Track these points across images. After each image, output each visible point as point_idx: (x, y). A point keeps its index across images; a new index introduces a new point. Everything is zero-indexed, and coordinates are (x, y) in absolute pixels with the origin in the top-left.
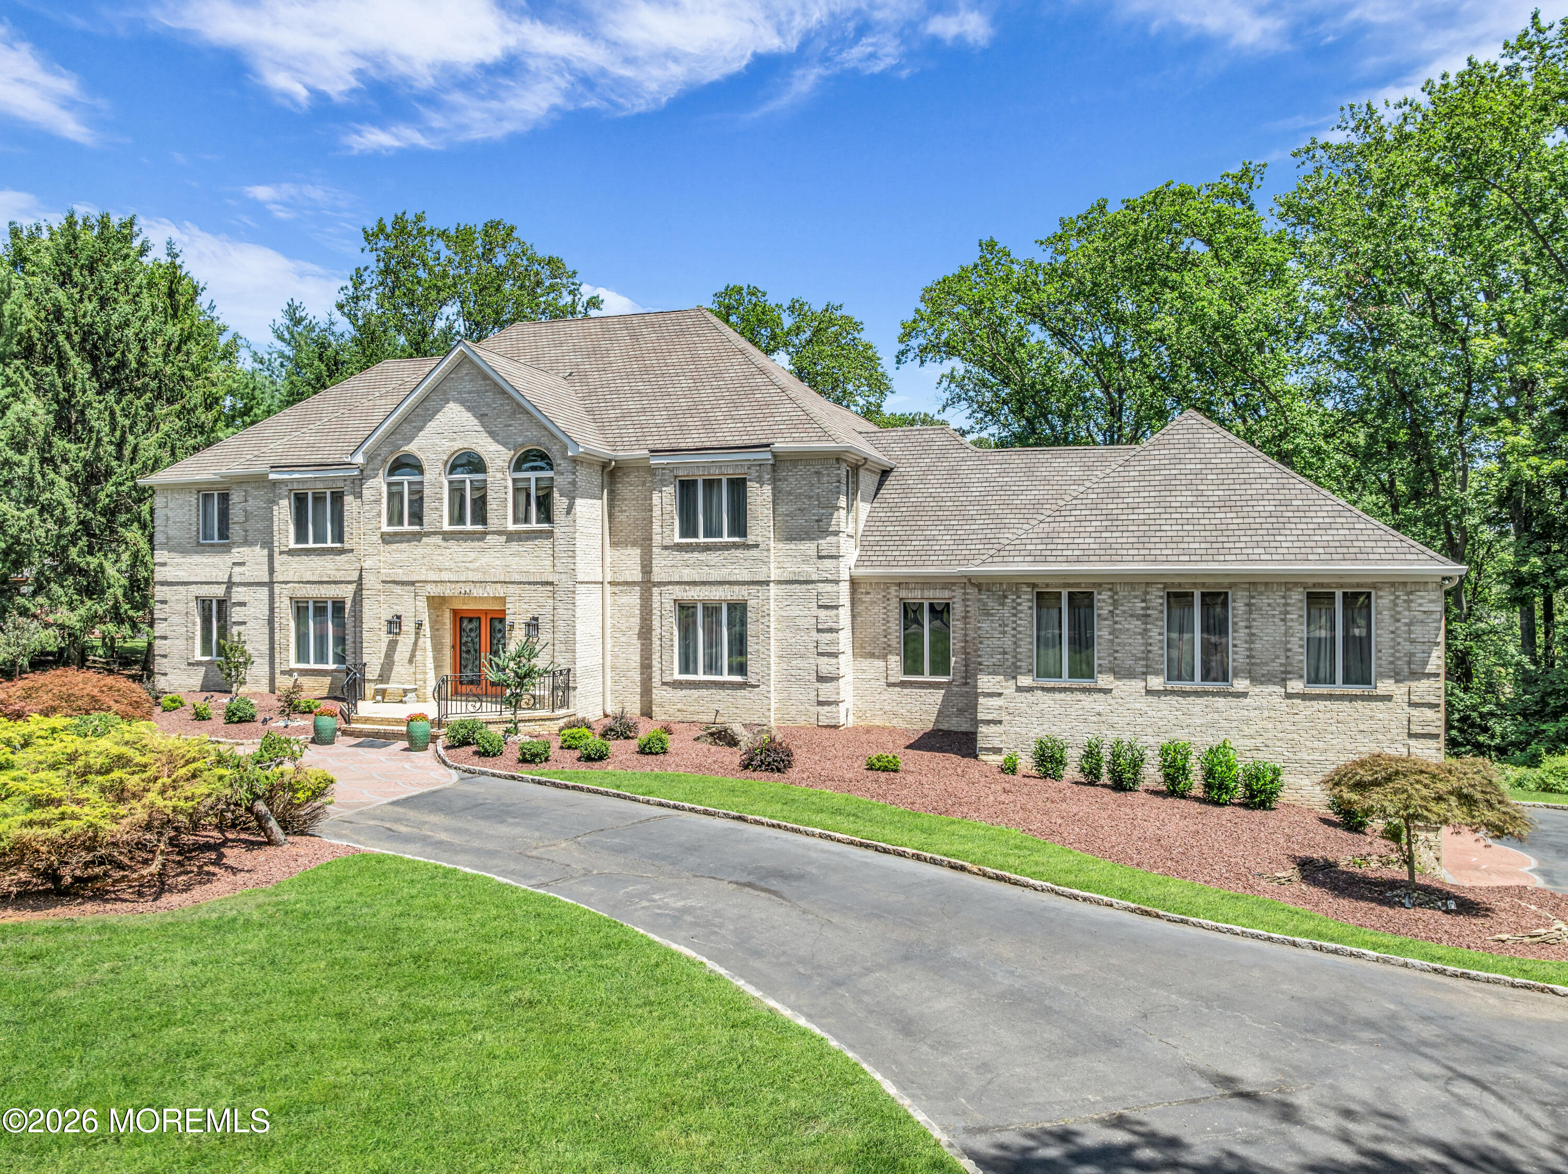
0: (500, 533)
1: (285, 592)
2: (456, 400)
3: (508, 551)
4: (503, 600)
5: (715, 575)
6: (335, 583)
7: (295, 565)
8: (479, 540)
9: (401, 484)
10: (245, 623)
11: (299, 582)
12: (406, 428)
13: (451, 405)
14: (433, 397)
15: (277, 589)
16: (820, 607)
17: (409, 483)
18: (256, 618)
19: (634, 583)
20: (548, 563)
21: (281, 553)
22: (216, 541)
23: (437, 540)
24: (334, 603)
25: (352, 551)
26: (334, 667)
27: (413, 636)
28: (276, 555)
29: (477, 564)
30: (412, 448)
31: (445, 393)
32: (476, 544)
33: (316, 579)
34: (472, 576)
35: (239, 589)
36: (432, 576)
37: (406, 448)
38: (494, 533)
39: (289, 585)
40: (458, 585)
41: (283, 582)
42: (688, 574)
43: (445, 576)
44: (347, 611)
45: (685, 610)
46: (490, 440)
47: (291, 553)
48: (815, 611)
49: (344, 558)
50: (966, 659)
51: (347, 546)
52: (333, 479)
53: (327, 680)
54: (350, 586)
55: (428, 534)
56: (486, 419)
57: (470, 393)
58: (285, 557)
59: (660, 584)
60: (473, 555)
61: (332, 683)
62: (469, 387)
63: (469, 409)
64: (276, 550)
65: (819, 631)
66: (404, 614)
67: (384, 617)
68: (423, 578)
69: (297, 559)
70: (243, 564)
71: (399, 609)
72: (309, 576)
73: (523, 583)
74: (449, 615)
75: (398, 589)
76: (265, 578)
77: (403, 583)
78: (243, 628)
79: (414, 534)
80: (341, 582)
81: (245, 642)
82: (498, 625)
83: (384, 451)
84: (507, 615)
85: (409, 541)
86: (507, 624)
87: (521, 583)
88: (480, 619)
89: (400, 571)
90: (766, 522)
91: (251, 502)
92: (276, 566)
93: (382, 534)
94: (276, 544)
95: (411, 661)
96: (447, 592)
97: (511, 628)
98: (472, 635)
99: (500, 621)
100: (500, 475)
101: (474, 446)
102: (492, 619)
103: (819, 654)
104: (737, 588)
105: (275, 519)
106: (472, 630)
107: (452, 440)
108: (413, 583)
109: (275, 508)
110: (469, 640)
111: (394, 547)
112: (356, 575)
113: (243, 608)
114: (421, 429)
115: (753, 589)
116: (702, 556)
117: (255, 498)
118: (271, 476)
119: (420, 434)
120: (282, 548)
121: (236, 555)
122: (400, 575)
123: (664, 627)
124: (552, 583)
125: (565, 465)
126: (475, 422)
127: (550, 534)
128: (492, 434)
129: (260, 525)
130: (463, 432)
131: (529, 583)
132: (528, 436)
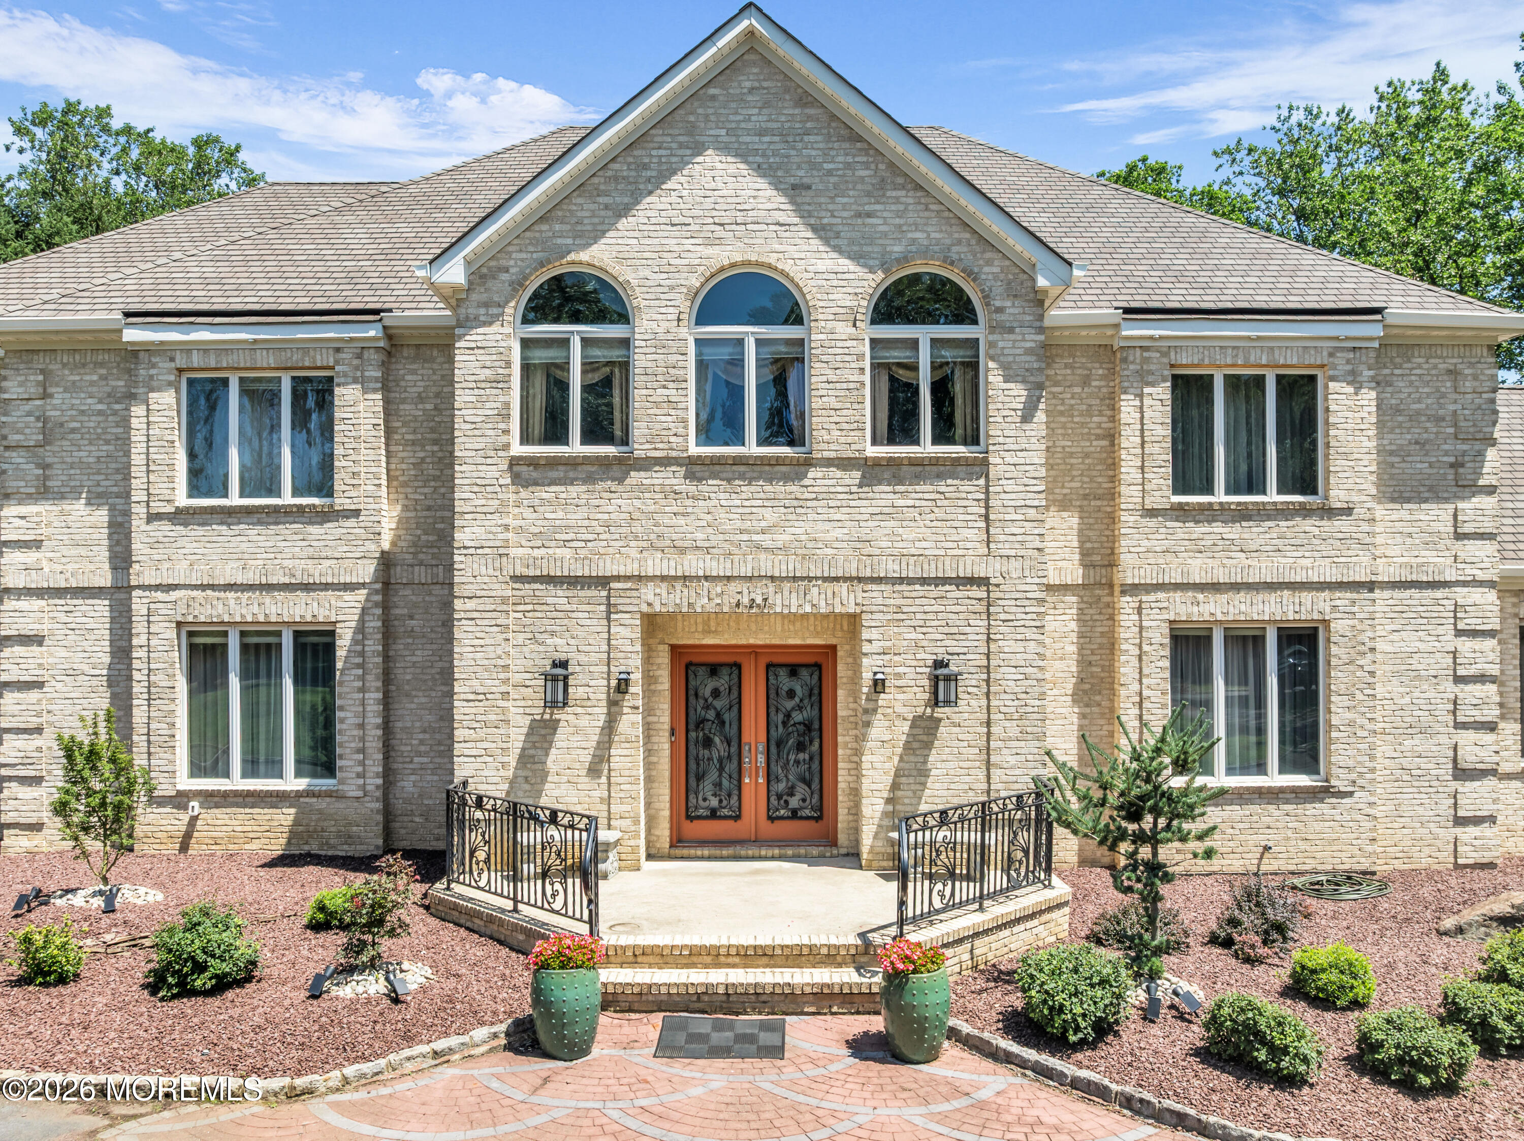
0: (844, 464)
1: (162, 609)
2: (724, 148)
3: (866, 508)
4: (854, 621)
5: (1261, 569)
6: (307, 587)
7: (190, 547)
8: (786, 479)
9: (564, 342)
10: (39, 685)
11: (203, 587)
12: (583, 207)
13: (710, 157)
14: (658, 135)
15: (139, 604)
16: (1459, 633)
17: (586, 342)
18: (72, 673)
19: (1064, 588)
20: (974, 534)
21: (152, 518)
23: (674, 478)
24: (297, 634)
25: (356, 513)
26: (301, 784)
27: (601, 711)
28: (138, 523)
29: (782, 538)
31: (691, 130)
32: (779, 488)
33: (250, 577)
34: (768, 565)
35: (24, 604)
36: (655, 565)
37: (584, 256)
38: (829, 463)
39: (174, 594)
40: (734, 587)
41: (158, 587)
42: (1199, 567)
43: (693, 564)
44: (341, 653)
45: (1189, 643)
46: (816, 244)
47: (182, 516)
48: (1450, 642)
49: (331, 529)
51: (340, 502)
52: (305, 347)
53: (286, 816)
54: (348, 596)
55: (646, 464)
56: (806, 197)
57: (761, 133)
58: (165, 527)
59: (1134, 589)
60: (770, 516)
61: (296, 822)
62: (759, 119)
63: (759, 170)
64: (139, 511)
65: (1458, 680)
66: (574, 657)
67: (517, 663)
68: (632, 569)
69: (200, 531)
70: (36, 544)
71: (560, 646)
72: (231, 573)
73: (910, 581)
74: (663, 658)
75: (558, 597)
76: (104, 578)
77: (573, 581)
78: (33, 696)
79: (604, 463)
80: (326, 587)
81: (39, 730)
82: (785, 682)
83: (517, 261)
84: (856, 656)
85: (590, 479)
86: (867, 676)
87: (901, 580)
88: (738, 666)
89: (567, 553)
90: (1369, 464)
91: (59, 397)
92: (138, 546)
93: (514, 462)
94: (138, 496)
95: (594, 771)
96: (702, 603)
97: (878, 686)
98: (718, 704)
99: (794, 670)
100: (844, 329)
101: (772, 259)
102: (769, 666)
103: (1458, 725)
104: (1307, 597)
105: (138, 437)
106: (716, 693)
107: (710, 242)
108: (603, 582)
109: (138, 411)
110: (711, 715)
111: (547, 493)
112: (366, 571)
113: (35, 650)
114: (624, 211)
115: (1343, 598)
116: (1233, 532)
117: (74, 388)
118: (132, 335)
119: (623, 223)
120: (158, 507)
121: (13, 521)
122: (567, 560)
123: (1147, 679)
124: (983, 581)
125: (1014, 309)
126: (776, 202)
127: (978, 469)
128: (820, 233)
129: (87, 454)
130: (741, 223)
131: (923, 581)
132: (917, 242)
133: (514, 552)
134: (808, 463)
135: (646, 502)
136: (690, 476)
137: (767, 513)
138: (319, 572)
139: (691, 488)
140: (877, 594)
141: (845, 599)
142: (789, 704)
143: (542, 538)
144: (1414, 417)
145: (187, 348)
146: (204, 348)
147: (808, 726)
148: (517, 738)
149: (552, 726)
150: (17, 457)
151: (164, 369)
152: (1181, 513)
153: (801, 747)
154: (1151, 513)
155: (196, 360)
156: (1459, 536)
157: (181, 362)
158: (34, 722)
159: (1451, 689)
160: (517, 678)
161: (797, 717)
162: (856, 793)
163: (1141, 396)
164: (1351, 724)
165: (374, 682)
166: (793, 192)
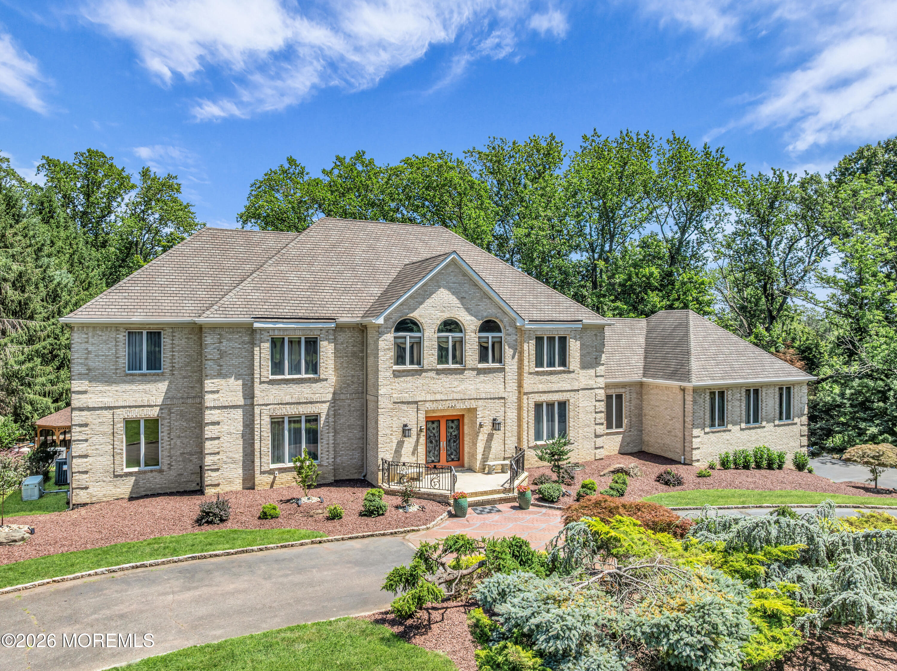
0: (473, 369)
1: (265, 411)
2: (445, 288)
3: (478, 380)
4: (475, 409)
5: (555, 387)
6: (311, 403)
7: (274, 392)
8: (460, 374)
9: (405, 338)
10: (219, 438)
11: (279, 404)
12: (412, 302)
13: (442, 290)
15: (257, 409)
16: (596, 401)
17: (410, 337)
18: (229, 434)
20: (502, 386)
21: (261, 383)
22: (144, 371)
23: (433, 374)
24: (306, 417)
25: (325, 380)
27: (415, 437)
28: (257, 385)
29: (459, 389)
30: (415, 314)
31: (439, 282)
32: (458, 376)
34: (456, 396)
35: (214, 412)
36: (429, 397)
37: (410, 315)
38: (469, 369)
39: (269, 407)
40: (448, 402)
41: (264, 405)
42: (541, 387)
43: (438, 397)
44: (321, 421)
46: (466, 313)
48: (594, 402)
49: (319, 385)
50: (631, 420)
51: (321, 376)
52: (310, 329)
54: (324, 405)
55: (425, 371)
56: (464, 300)
57: (454, 284)
58: (266, 385)
59: (527, 394)
62: (454, 280)
63: (454, 293)
64: (257, 380)
65: (596, 412)
66: (408, 422)
67: (394, 426)
68: (423, 399)
69: (277, 386)
70: (217, 391)
71: (405, 421)
72: (288, 399)
73: (487, 399)
75: (404, 407)
77: (409, 403)
78: (216, 442)
79: (416, 371)
80: (317, 402)
81: (218, 453)
82: (451, 424)
83: (395, 317)
85: (413, 375)
86: (478, 423)
87: (486, 399)
88: (439, 421)
89: (407, 395)
90: (578, 358)
91: (225, 343)
92: (257, 392)
93: (393, 371)
94: (257, 376)
95: (413, 453)
96: (440, 407)
97: (481, 426)
98: (434, 431)
99: (453, 421)
100: (472, 335)
101: (457, 316)
102: (447, 420)
103: (596, 424)
104: (564, 394)
105: (256, 357)
106: (434, 429)
107: (443, 312)
108: (416, 403)
109: (257, 349)
110: (432, 435)
111: (402, 379)
112: (329, 397)
113: (216, 427)
114: (421, 303)
115: (572, 394)
116: (548, 378)
117: (231, 340)
118: (256, 325)
119: (421, 307)
120: (263, 379)
121: (209, 384)
122: (407, 397)
123: (529, 416)
124: (504, 398)
125: (511, 330)
126: (458, 302)
127: (503, 370)
128: (468, 310)
129: (235, 362)
130: (450, 307)
131: (491, 399)
132: (490, 313)
133: (394, 395)
134: (465, 369)
135: (426, 381)
136: (437, 374)
137: (455, 383)
138: (316, 398)
139: (438, 377)
140: (480, 403)
141: (473, 404)
142: (452, 430)
143: (401, 392)
145: (273, 329)
146: (278, 329)
147: (456, 436)
148: (394, 445)
149: (403, 442)
150: (210, 363)
151: (265, 336)
152: (537, 373)
153: (454, 442)
154: (531, 373)
155: (276, 333)
156: (596, 376)
157: (271, 333)
158: (217, 451)
159: (594, 414)
160: (394, 429)
161: (454, 434)
163: (528, 343)
164: (574, 425)
165: (332, 430)
166: (462, 299)
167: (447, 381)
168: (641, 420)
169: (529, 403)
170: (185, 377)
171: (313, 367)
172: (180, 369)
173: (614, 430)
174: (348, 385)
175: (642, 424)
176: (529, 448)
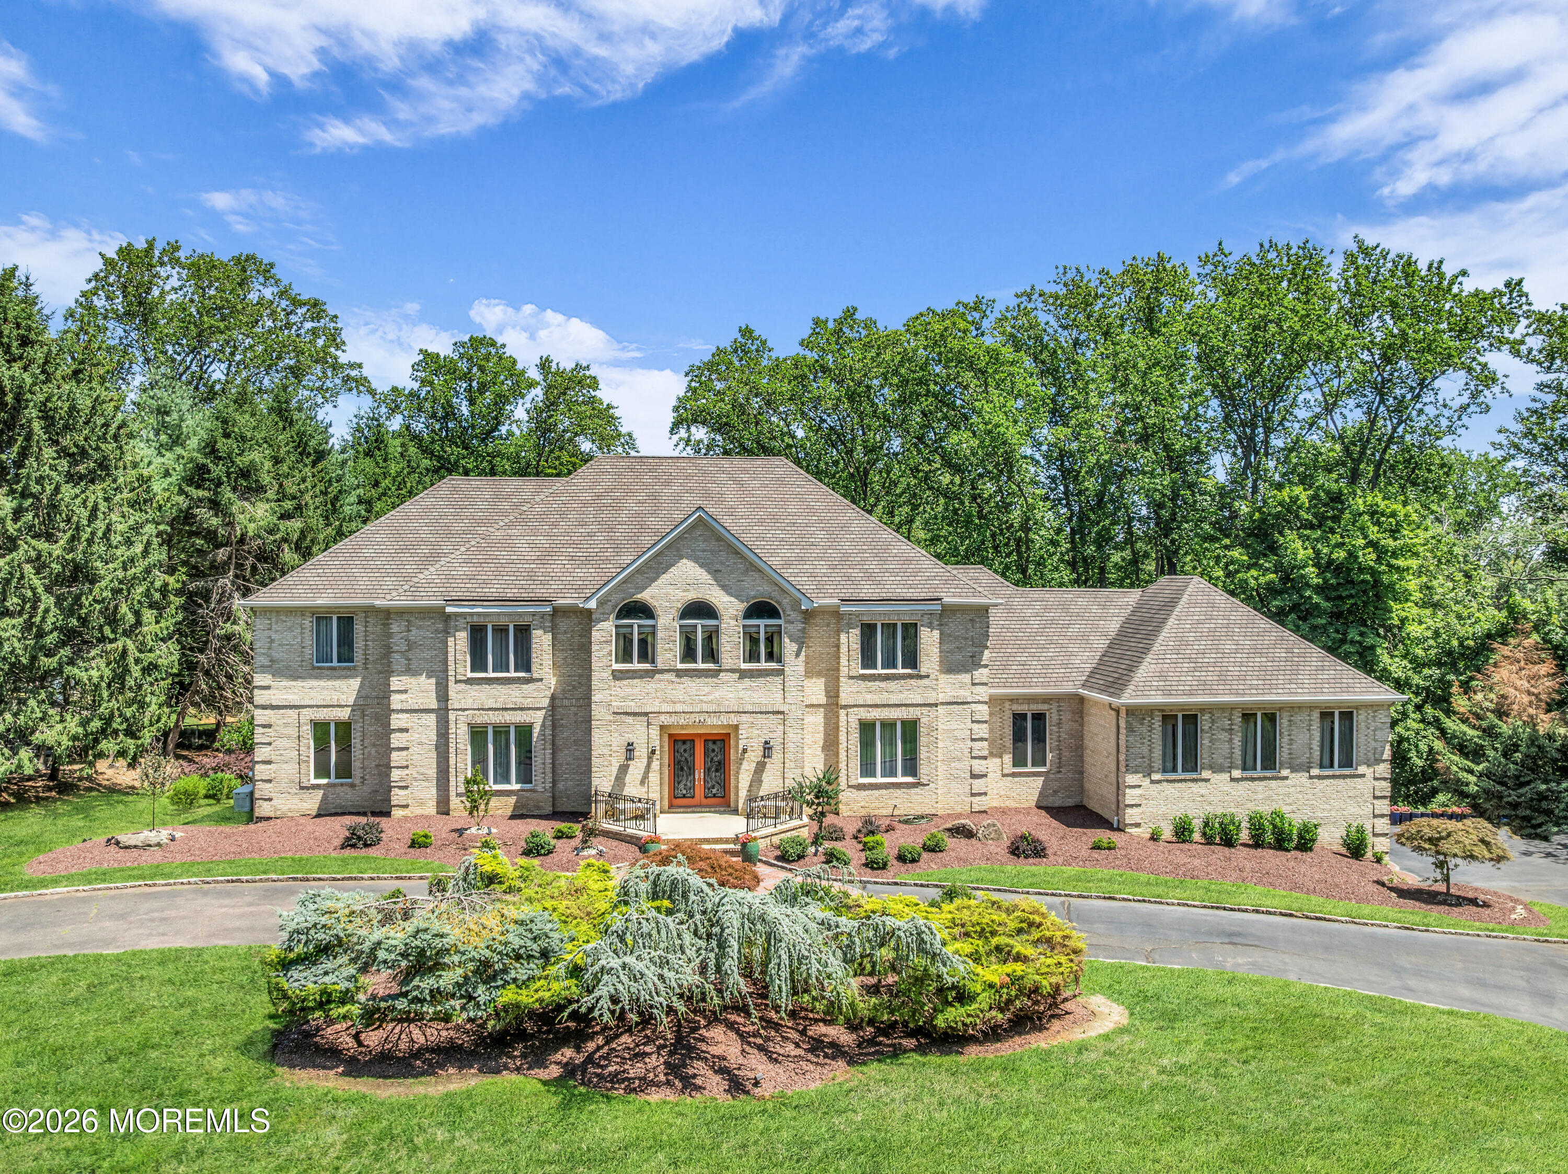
0: (733, 671)
1: (462, 718)
2: (690, 557)
3: (741, 686)
4: (736, 727)
5: (894, 699)
6: (521, 710)
7: (473, 693)
8: (712, 676)
9: (631, 626)
10: (407, 749)
11: (479, 709)
12: (639, 578)
13: (685, 560)
14: (667, 552)
15: (452, 716)
16: (973, 722)
17: (639, 626)
18: (421, 744)
20: (779, 696)
21: (457, 682)
22: (335, 663)
23: (671, 676)
24: (517, 727)
25: (541, 680)
26: (518, 787)
27: (645, 761)
28: (451, 684)
29: (710, 698)
30: (645, 596)
31: (678, 550)
32: (710, 680)
33: (498, 706)
34: (705, 708)
35: (401, 716)
36: (665, 708)
37: (638, 596)
38: (727, 671)
39: (466, 713)
40: (693, 715)
41: (460, 710)
42: (870, 699)
43: (679, 707)
44: (535, 735)
45: (866, 728)
46: (722, 592)
47: (469, 681)
48: (969, 725)
49: (531, 686)
50: (1060, 754)
51: (534, 675)
52: (522, 614)
53: (513, 800)
54: (538, 713)
55: (662, 671)
56: (719, 574)
57: (704, 551)
58: (463, 686)
59: (846, 707)
60: (707, 689)
61: (517, 802)
62: (703, 546)
63: (703, 565)
64: (451, 679)
65: (973, 740)
66: (635, 740)
67: (614, 744)
68: (657, 709)
69: (477, 687)
70: (406, 691)
71: (631, 738)
72: (491, 703)
73: (756, 713)
74: (666, 739)
75: (630, 720)
76: (434, 705)
77: (635, 714)
78: (405, 753)
79: (647, 671)
80: (529, 709)
81: (407, 767)
82: (711, 747)
83: (615, 598)
84: (738, 739)
85: (641, 677)
86: (741, 747)
87: (753, 713)
88: (694, 741)
89: (632, 704)
90: (936, 657)
91: (414, 631)
92: (452, 693)
93: (613, 671)
94: (451, 673)
95: (642, 782)
96: (682, 722)
97: (745, 751)
98: (686, 755)
99: (714, 742)
100: (733, 622)
101: (707, 597)
102: (705, 740)
103: (972, 758)
104: (910, 709)
105: (451, 650)
106: (685, 751)
107: (685, 589)
108: (646, 714)
109: (451, 639)
110: (683, 759)
111: (626, 682)
112: (546, 702)
113: (405, 734)
114: (654, 580)
115: (926, 710)
116: (883, 684)
117: (420, 628)
118: (449, 609)
119: (653, 585)
120: (459, 677)
121: (396, 683)
122: (633, 707)
123: (850, 741)
124: (782, 713)
125: (794, 615)
126: (709, 577)
127: (781, 672)
128: (724, 588)
129: (427, 655)
130: (696, 584)
131: (761, 713)
132: (759, 590)
133: (614, 704)
134: (720, 671)
135: (661, 685)
136: (678, 676)
137: (705, 689)
138: (527, 703)
139: (678, 680)
140: (745, 718)
141: (734, 720)
142: (713, 755)
143: (624, 699)
144: (956, 638)
145: (472, 614)
146: (479, 614)
147: (719, 763)
148: (614, 771)
149: (628, 766)
151: (461, 623)
152: (865, 678)
153: (717, 770)
154: (852, 678)
155: (475, 619)
156: (973, 684)
157: (469, 619)
158: (405, 764)
159: (969, 743)
160: (614, 749)
161: (716, 759)
162: (737, 787)
163: (847, 633)
164: (929, 758)
165: (549, 746)
166: (715, 573)
167: (692, 686)
168: (1082, 756)
169: (849, 722)
170: (381, 673)
171: (525, 663)
172: (375, 662)
173: (1030, 769)
174: (574, 687)
175: (1082, 761)
176: (849, 786)
